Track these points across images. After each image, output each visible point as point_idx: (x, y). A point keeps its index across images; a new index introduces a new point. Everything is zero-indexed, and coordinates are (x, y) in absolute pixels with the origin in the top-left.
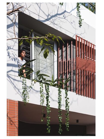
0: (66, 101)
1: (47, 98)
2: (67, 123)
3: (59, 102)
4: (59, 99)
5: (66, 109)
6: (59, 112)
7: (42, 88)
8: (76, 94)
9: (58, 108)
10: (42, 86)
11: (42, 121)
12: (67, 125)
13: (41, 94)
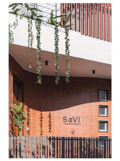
0: (66, 43)
1: (38, 38)
2: (67, 72)
3: (56, 44)
4: (56, 40)
5: (66, 54)
6: (56, 57)
7: (31, 25)
8: (82, 34)
9: (55, 52)
10: (31, 23)
11: (30, 67)
12: (67, 75)
13: (29, 33)
